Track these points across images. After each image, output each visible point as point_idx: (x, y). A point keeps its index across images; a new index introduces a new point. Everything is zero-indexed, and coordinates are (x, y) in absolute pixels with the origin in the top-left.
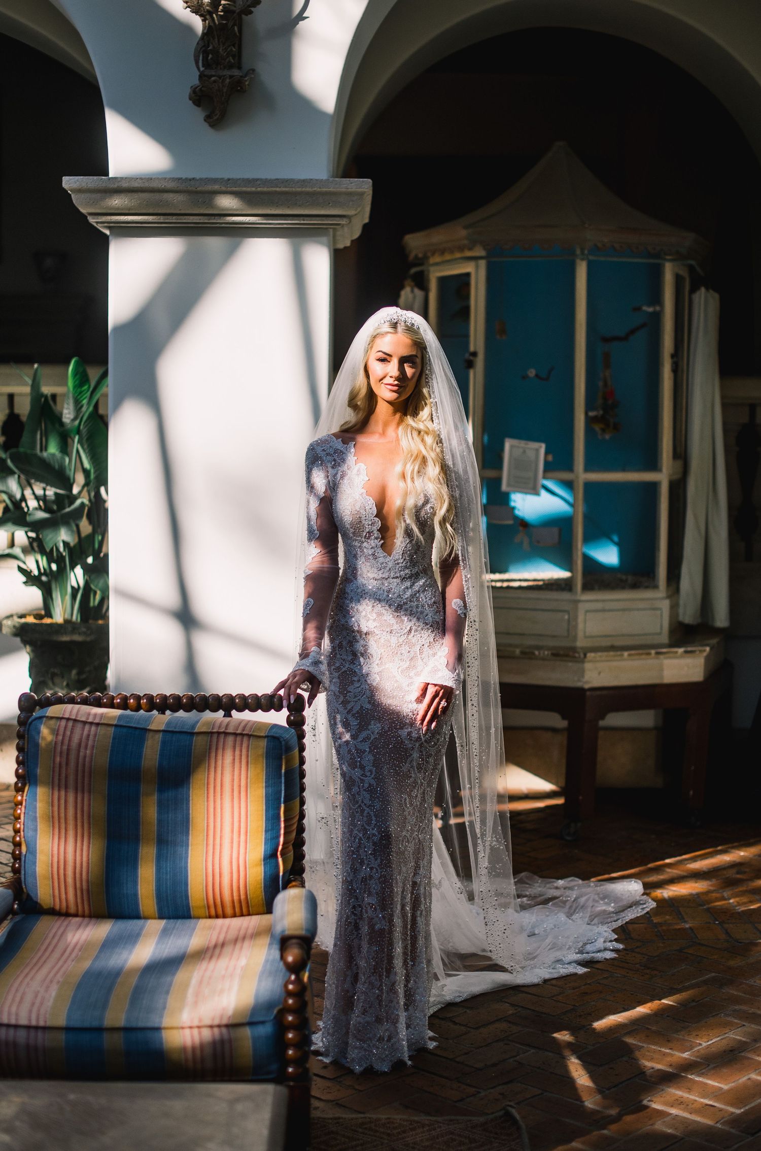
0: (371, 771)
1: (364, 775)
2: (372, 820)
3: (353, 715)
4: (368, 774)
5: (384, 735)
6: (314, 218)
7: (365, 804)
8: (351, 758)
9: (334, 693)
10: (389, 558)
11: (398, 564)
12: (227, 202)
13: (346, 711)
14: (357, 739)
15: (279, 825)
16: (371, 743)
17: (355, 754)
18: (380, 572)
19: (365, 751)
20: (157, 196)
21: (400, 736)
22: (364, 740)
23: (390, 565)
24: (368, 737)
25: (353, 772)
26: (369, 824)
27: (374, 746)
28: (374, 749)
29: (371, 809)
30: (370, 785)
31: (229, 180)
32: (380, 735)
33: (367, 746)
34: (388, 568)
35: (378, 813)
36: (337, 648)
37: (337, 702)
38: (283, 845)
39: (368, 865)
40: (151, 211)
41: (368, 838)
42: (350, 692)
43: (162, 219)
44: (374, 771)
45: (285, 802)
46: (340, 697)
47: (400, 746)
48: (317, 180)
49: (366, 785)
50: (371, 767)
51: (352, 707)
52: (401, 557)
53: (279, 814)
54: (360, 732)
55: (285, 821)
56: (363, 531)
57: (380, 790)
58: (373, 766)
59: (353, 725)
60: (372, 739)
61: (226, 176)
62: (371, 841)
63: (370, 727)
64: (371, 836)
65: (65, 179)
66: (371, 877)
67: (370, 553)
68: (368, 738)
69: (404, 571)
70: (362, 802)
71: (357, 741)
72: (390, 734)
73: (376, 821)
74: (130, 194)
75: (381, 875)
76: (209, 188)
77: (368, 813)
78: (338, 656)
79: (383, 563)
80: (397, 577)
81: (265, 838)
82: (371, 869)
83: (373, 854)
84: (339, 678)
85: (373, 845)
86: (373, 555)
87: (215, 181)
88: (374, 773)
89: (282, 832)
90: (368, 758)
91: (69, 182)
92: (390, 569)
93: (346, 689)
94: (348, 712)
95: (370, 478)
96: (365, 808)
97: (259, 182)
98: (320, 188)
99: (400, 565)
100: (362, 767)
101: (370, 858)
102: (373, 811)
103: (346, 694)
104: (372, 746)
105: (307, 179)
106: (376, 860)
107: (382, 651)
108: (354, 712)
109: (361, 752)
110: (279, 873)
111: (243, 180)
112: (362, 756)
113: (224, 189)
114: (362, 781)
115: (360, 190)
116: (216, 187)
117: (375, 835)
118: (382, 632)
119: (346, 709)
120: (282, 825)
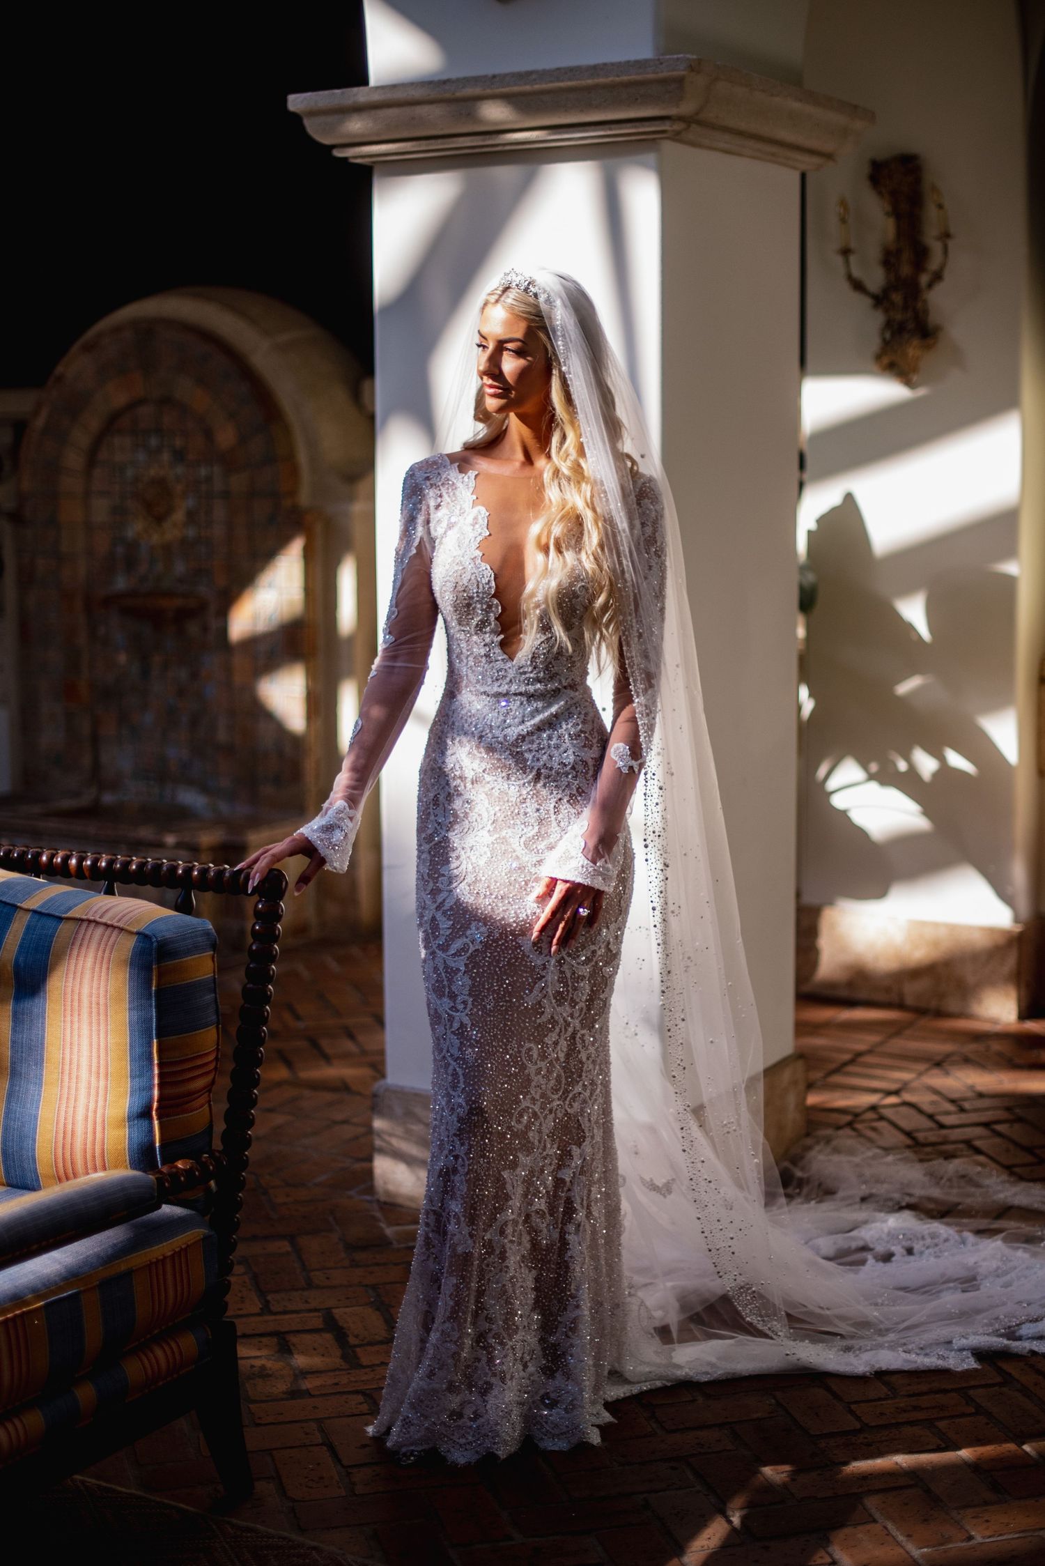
0: (465, 1003)
1: (454, 1008)
2: (458, 1082)
3: (444, 913)
4: (461, 1007)
5: (491, 945)
6: (624, 125)
7: (452, 1055)
8: (437, 981)
9: (422, 876)
10: (509, 664)
11: (525, 673)
12: (495, 112)
13: (435, 906)
14: (447, 950)
15: (152, 1070)
16: (468, 958)
17: (443, 974)
18: (497, 684)
19: (458, 970)
20: (407, 111)
21: (520, 947)
22: (457, 954)
23: (511, 674)
24: (465, 947)
25: (438, 1002)
26: (454, 1087)
27: (473, 961)
28: (474, 967)
29: (459, 1064)
30: (462, 1025)
31: (494, 76)
32: (486, 945)
33: (463, 963)
34: (508, 679)
35: (469, 1071)
36: (431, 805)
37: (425, 890)
38: (159, 1101)
39: (451, 1151)
40: (406, 135)
41: (453, 1109)
42: (443, 875)
43: (423, 145)
44: (470, 1003)
45: (158, 1037)
46: (428, 882)
47: (520, 963)
48: (613, 64)
49: (456, 1025)
50: (466, 997)
51: (444, 900)
52: (529, 663)
53: (151, 1053)
54: (453, 940)
55: (160, 1065)
56: (473, 619)
57: (476, 1035)
58: (470, 995)
59: (443, 929)
60: (470, 952)
61: (490, 71)
62: (455, 1114)
63: (469, 932)
64: (456, 1107)
65: (292, 98)
66: (455, 1171)
67: (483, 654)
68: (464, 949)
69: (532, 684)
70: (448, 1051)
71: (448, 954)
72: (503, 944)
73: (464, 1082)
74: (373, 112)
75: (469, 1170)
76: (469, 91)
77: (455, 1070)
78: (432, 818)
79: (501, 670)
80: (521, 694)
81: (131, 1087)
82: (456, 1157)
83: (459, 1135)
84: (430, 852)
85: (458, 1122)
86: (487, 656)
87: (476, 80)
88: (470, 1006)
89: (156, 1081)
90: (462, 983)
91: (296, 102)
92: (511, 681)
93: (437, 871)
94: (438, 908)
95: (492, 533)
96: (452, 1062)
97: (534, 76)
98: (618, 76)
99: (527, 676)
100: (453, 996)
101: (453, 1141)
102: (462, 1068)
103: (438, 877)
104: (471, 962)
105: (598, 65)
106: (462, 1144)
107: (498, 808)
108: (447, 906)
109: (451, 972)
110: (154, 1143)
111: (513, 75)
112: (452, 978)
113: (489, 91)
114: (451, 1019)
115: (675, 73)
116: (477, 91)
117: (461, 1106)
118: (495, 778)
119: (435, 902)
120: (156, 1071)
